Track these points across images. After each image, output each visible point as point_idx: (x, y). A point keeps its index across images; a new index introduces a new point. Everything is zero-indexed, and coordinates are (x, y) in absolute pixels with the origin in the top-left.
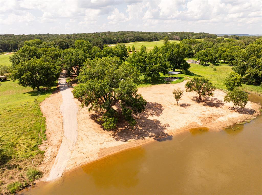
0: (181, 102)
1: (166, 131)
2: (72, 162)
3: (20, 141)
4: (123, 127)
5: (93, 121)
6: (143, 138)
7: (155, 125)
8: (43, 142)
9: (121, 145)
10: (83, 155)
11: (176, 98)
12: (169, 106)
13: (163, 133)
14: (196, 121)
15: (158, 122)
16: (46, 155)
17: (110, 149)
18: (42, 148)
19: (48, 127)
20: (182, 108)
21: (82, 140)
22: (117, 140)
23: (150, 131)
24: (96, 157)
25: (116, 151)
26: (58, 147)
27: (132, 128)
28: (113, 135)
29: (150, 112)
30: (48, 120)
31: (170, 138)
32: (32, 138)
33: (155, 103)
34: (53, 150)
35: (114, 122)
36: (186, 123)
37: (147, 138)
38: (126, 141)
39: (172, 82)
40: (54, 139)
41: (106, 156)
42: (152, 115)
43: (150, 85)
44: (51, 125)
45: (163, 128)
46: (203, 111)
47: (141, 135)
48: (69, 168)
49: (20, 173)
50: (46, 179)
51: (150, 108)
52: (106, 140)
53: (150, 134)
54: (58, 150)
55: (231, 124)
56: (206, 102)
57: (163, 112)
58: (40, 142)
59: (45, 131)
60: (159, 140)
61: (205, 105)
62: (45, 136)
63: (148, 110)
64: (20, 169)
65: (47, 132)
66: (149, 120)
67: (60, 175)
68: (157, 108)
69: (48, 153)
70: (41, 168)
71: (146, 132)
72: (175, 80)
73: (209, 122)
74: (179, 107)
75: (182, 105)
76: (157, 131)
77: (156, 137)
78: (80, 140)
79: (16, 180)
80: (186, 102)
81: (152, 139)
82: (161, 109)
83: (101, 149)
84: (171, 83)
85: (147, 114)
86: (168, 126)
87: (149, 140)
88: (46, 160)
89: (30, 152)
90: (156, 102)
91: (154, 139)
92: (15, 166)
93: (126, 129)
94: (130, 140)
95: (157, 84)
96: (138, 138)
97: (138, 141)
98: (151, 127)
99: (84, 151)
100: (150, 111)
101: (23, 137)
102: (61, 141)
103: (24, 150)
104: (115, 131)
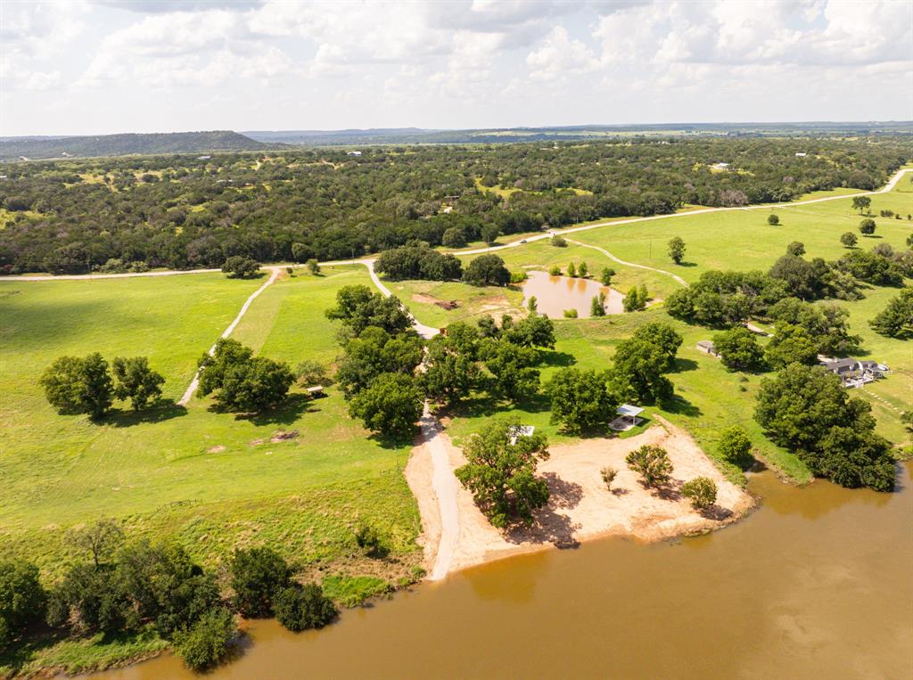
0: (615, 484)
1: (574, 535)
2: (455, 563)
3: (395, 532)
4: (517, 522)
5: (478, 509)
6: (541, 542)
7: (562, 524)
8: (420, 534)
9: (512, 549)
10: (466, 556)
11: (606, 480)
12: (593, 492)
13: (570, 537)
14: (625, 524)
15: (568, 519)
16: (425, 551)
17: (497, 552)
18: (419, 542)
19: (422, 515)
20: (614, 497)
21: (464, 536)
22: (507, 541)
23: (553, 533)
24: (480, 561)
25: (505, 556)
26: (438, 543)
27: (529, 526)
28: (504, 534)
29: (560, 501)
30: (421, 503)
31: (576, 545)
32: (408, 529)
33: (574, 484)
34: (433, 547)
35: (505, 519)
36: (609, 525)
37: (546, 543)
38: (519, 544)
39: (620, 434)
40: (431, 531)
41: (492, 560)
42: (563, 506)
43: (577, 439)
44: (425, 513)
45: (572, 530)
46: (644, 507)
47: (540, 538)
48: (453, 570)
49: (403, 569)
50: (429, 577)
51: (563, 493)
52: (494, 539)
53: (552, 537)
54: (438, 547)
55: (674, 534)
56: (659, 489)
57: (580, 503)
58: (416, 535)
59: (419, 520)
60: (560, 548)
61: (653, 495)
62: (421, 526)
63: (558, 496)
64: (403, 564)
65: (422, 522)
66: (556, 515)
67: (444, 576)
68: (574, 494)
69: (428, 550)
70: (423, 566)
71: (546, 533)
72: (629, 427)
73: (643, 527)
74: (610, 494)
75: (616, 492)
76: (562, 533)
77: (559, 543)
78: (462, 536)
79: (402, 576)
80: (623, 486)
81: (552, 545)
82: (578, 497)
83: (487, 551)
84: (618, 436)
85: (555, 505)
86: (580, 528)
87: (548, 545)
88: (426, 558)
89: (408, 547)
90: (576, 482)
91: (555, 545)
92: (396, 561)
93: (521, 526)
94: (524, 543)
95: (591, 437)
96: (535, 541)
97: (534, 545)
98: (555, 527)
99: (468, 551)
100: (562, 499)
101: (396, 526)
102: (440, 536)
103: (400, 543)
104: (505, 528)
